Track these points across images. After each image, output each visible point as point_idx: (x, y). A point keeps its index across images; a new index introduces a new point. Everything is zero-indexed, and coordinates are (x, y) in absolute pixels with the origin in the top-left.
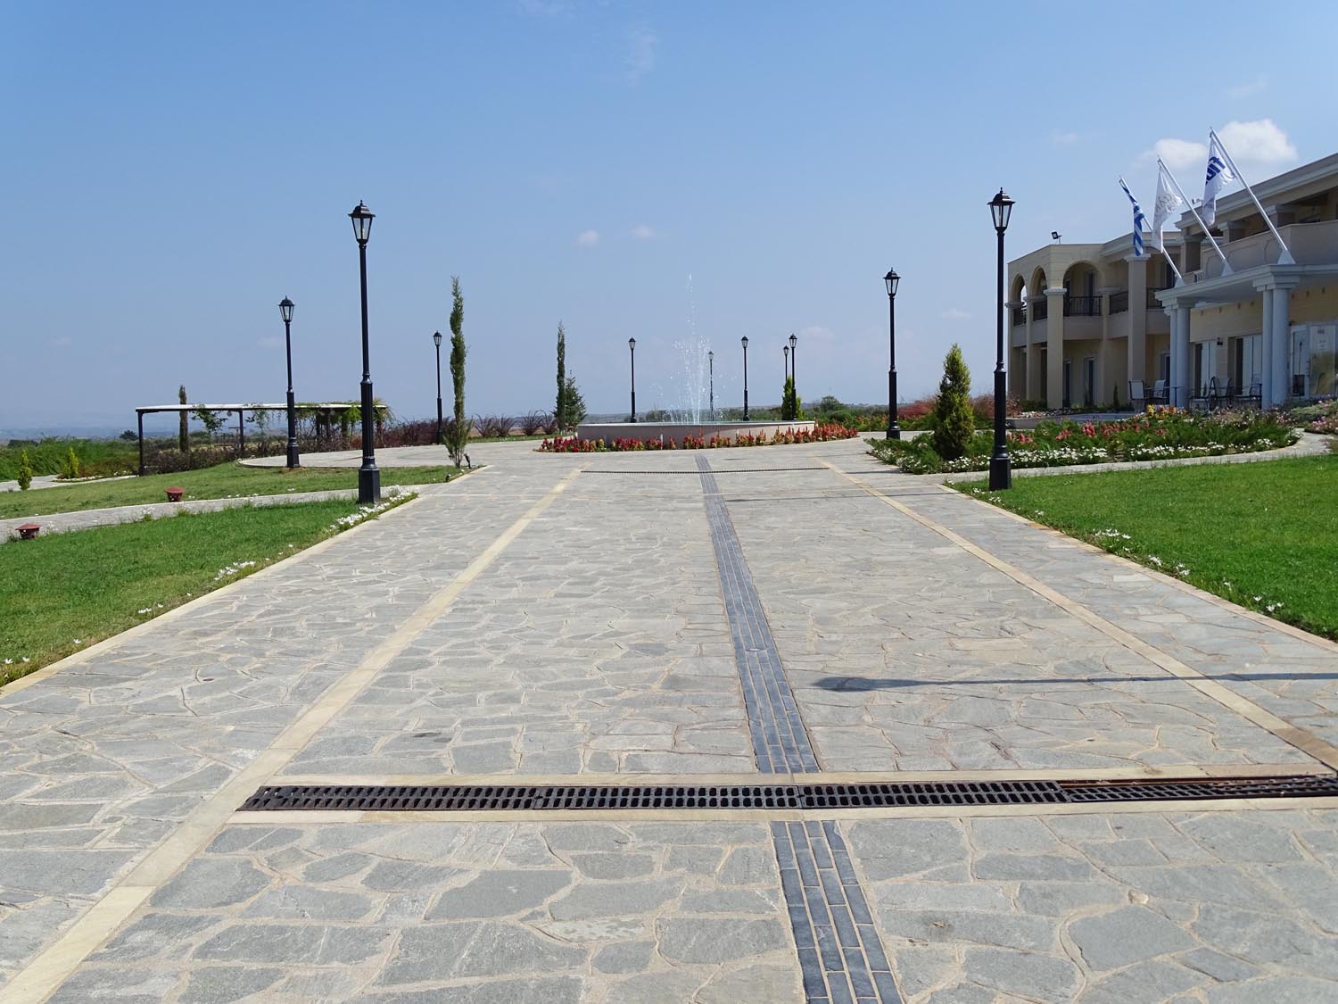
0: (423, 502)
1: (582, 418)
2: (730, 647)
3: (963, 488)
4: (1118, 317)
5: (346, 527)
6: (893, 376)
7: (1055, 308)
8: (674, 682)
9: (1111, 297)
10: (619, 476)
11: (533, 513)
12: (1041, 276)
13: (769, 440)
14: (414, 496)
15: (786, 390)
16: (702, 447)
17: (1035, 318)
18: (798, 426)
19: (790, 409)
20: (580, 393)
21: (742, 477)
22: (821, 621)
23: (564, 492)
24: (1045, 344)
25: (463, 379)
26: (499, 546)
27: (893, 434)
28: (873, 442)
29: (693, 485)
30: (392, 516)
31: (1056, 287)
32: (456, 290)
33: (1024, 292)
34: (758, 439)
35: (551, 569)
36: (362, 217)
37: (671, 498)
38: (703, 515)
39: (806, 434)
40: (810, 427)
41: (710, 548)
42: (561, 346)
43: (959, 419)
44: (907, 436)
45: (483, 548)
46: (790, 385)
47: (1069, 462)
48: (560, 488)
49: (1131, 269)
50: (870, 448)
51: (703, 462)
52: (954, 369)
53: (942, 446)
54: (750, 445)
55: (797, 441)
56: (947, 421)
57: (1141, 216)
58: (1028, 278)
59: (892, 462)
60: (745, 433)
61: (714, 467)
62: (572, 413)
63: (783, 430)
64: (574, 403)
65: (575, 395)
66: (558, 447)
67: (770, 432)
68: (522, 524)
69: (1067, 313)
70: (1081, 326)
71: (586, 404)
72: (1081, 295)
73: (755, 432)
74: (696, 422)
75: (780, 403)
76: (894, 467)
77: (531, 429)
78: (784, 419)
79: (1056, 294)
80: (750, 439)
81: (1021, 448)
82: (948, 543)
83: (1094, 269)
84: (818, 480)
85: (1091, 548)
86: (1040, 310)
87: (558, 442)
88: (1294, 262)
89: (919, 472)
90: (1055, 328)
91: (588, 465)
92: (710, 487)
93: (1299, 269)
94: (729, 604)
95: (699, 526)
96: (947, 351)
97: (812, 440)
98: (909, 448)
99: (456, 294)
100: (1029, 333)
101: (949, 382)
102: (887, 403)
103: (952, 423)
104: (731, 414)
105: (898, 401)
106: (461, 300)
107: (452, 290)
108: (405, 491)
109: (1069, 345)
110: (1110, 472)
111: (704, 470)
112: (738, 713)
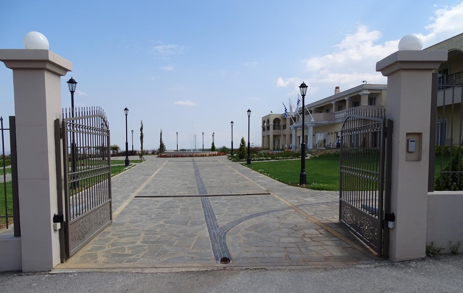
0: (137, 166)
1: (165, 150)
2: (197, 184)
3: (242, 164)
4: (285, 130)
5: (126, 170)
6: (232, 142)
7: (271, 128)
8: (188, 188)
9: (283, 126)
10: (176, 162)
11: (160, 168)
12: (268, 121)
13: (207, 155)
14: (136, 165)
15: (212, 145)
16: (193, 157)
17: (267, 130)
18: (214, 153)
19: (213, 149)
20: (164, 144)
21: (201, 162)
22: (211, 182)
23: (165, 165)
24: (269, 136)
25: (143, 142)
26: (156, 173)
27: (232, 154)
28: (228, 156)
29: (191, 164)
30: (133, 168)
31: (271, 123)
32: (142, 122)
33: (265, 124)
34: (205, 155)
35: (167, 176)
36: (126, 110)
37: (187, 166)
38: (193, 168)
39: (215, 154)
40: (216, 153)
41: (194, 173)
42: (161, 134)
43: (243, 151)
44: (235, 155)
45: (153, 173)
46: (213, 144)
47: (264, 160)
48: (164, 164)
49: (287, 120)
50: (228, 157)
51: (193, 160)
52: (243, 141)
53: (240, 157)
54: (203, 157)
55: (213, 156)
56: (241, 152)
57: (286, 110)
58: (266, 121)
59: (231, 160)
60: (202, 154)
61: (195, 160)
62: (163, 149)
63: (211, 153)
64: (163, 147)
65: (163, 145)
66: (161, 156)
67: (208, 154)
68: (159, 170)
69: (274, 129)
70: (277, 132)
71: (166, 147)
72: (277, 125)
73: (205, 154)
74: (192, 151)
75: (211, 148)
76: (231, 161)
77: (153, 153)
78: (212, 151)
79: (272, 125)
80: (204, 155)
81: (255, 157)
82: (235, 172)
83: (280, 119)
84: (216, 163)
85: (258, 173)
86: (268, 128)
87: (161, 155)
88: (314, 121)
89: (236, 161)
90: (271, 132)
91: (169, 160)
92: (194, 164)
93: (315, 122)
94: (197, 180)
95: (192, 170)
96: (241, 138)
97: (216, 156)
98: (234, 157)
99: (141, 124)
100: (266, 133)
101: (242, 144)
102: (231, 148)
103: (242, 152)
104: (200, 150)
105: (233, 148)
106: (143, 125)
107: (141, 123)
108: (134, 164)
109: (274, 136)
110: (270, 162)
111: (193, 161)
112: (198, 190)
